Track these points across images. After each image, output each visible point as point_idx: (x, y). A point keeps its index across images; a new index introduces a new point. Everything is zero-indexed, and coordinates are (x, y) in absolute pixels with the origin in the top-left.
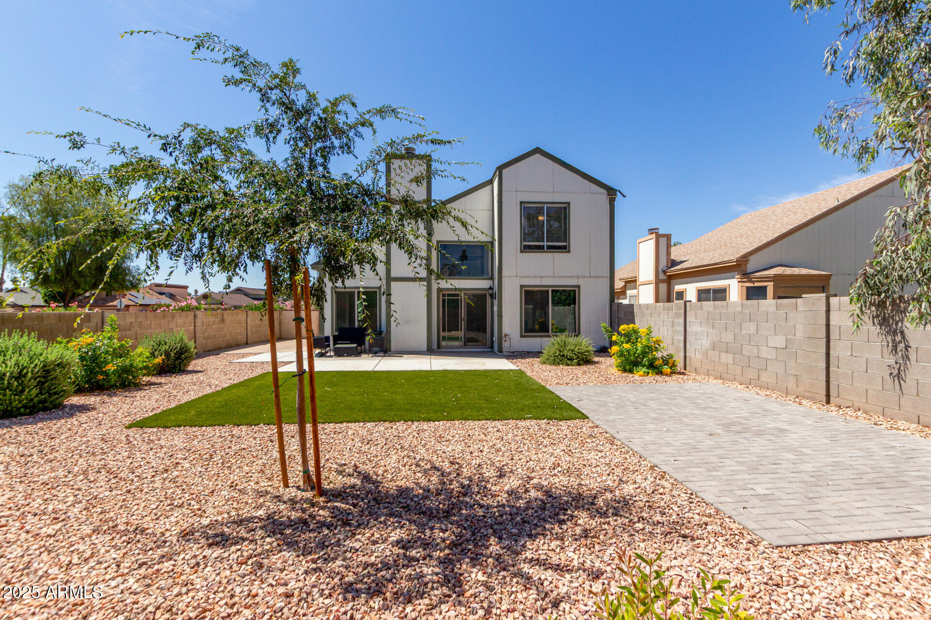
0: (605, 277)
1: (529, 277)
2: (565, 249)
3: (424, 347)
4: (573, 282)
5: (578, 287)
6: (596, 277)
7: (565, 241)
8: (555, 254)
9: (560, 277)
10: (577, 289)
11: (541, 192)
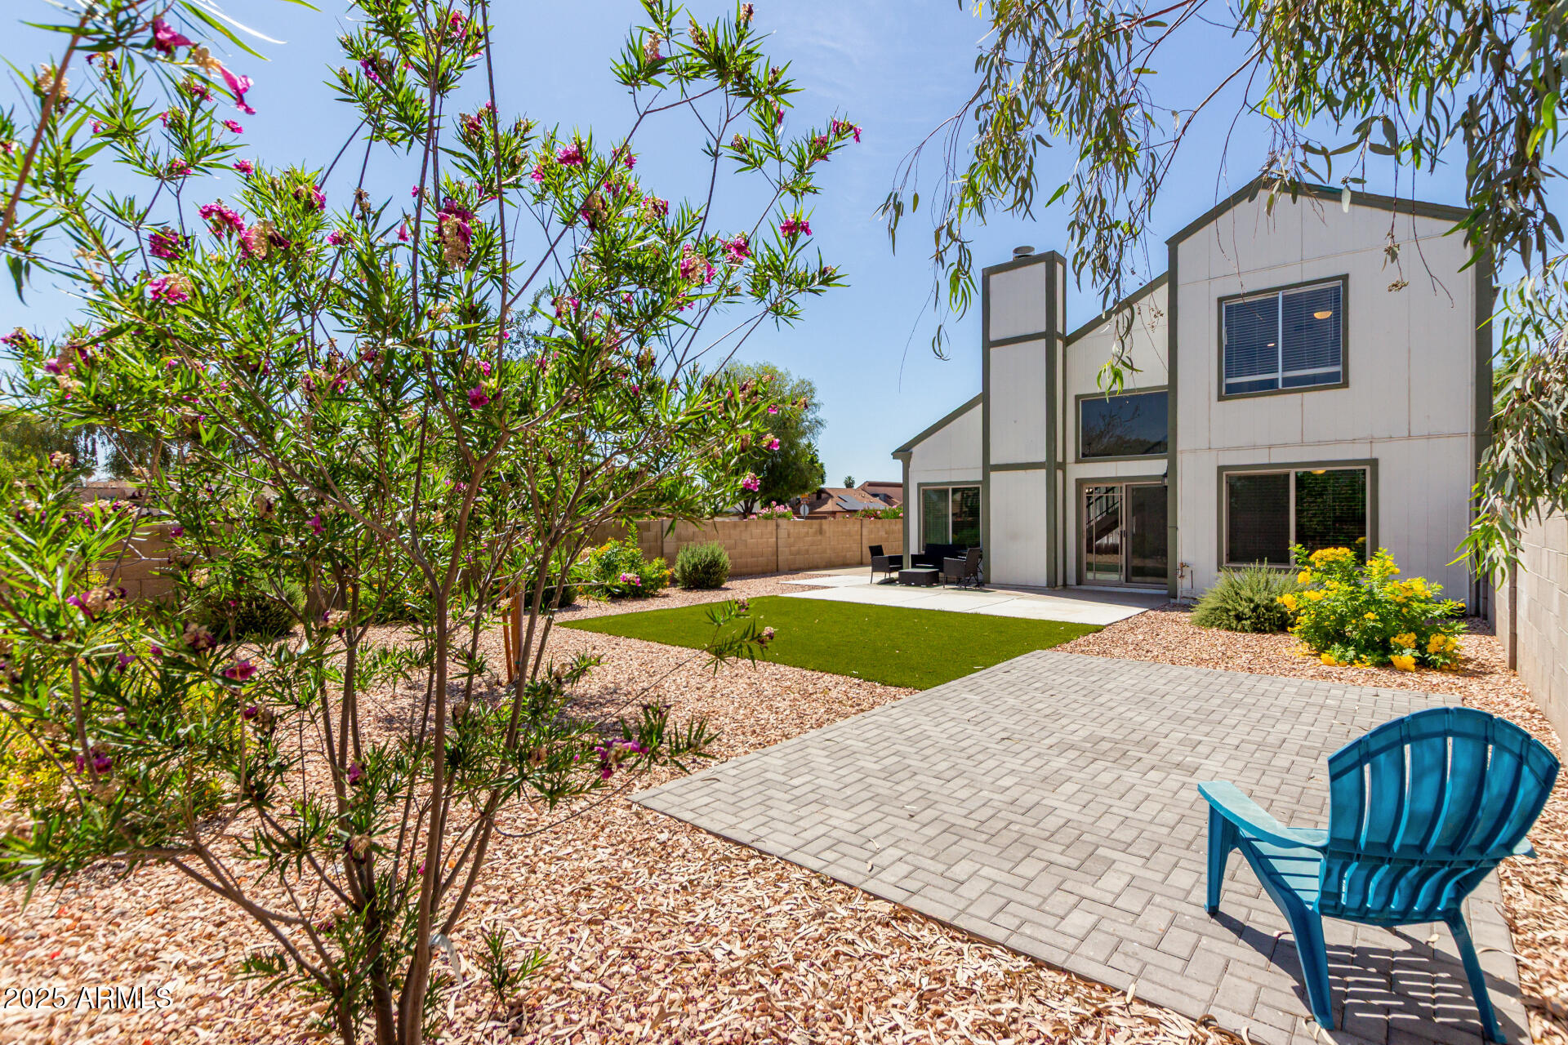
0: (1459, 435)
1: (1238, 448)
2: (1339, 381)
3: (1042, 579)
4: (1361, 452)
5: (1374, 463)
6: (1429, 437)
7: (1335, 363)
8: (1306, 395)
9: (1319, 443)
10: (1368, 468)
11: (1270, 268)
